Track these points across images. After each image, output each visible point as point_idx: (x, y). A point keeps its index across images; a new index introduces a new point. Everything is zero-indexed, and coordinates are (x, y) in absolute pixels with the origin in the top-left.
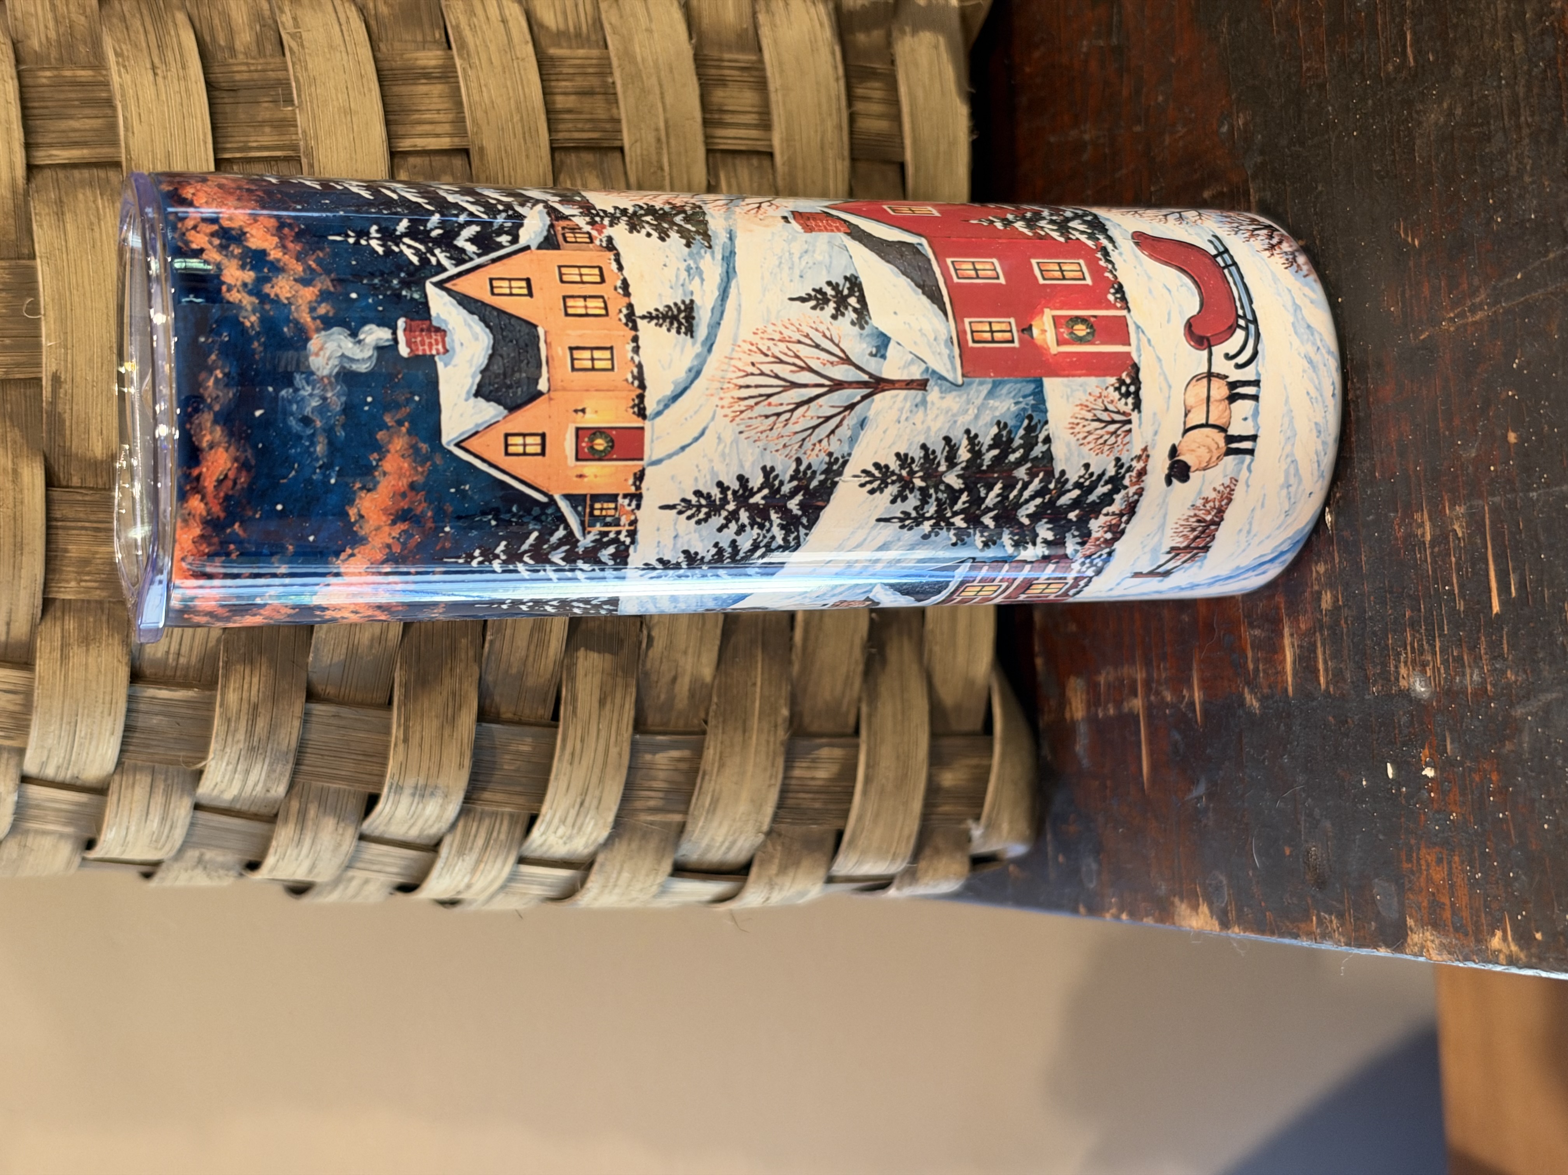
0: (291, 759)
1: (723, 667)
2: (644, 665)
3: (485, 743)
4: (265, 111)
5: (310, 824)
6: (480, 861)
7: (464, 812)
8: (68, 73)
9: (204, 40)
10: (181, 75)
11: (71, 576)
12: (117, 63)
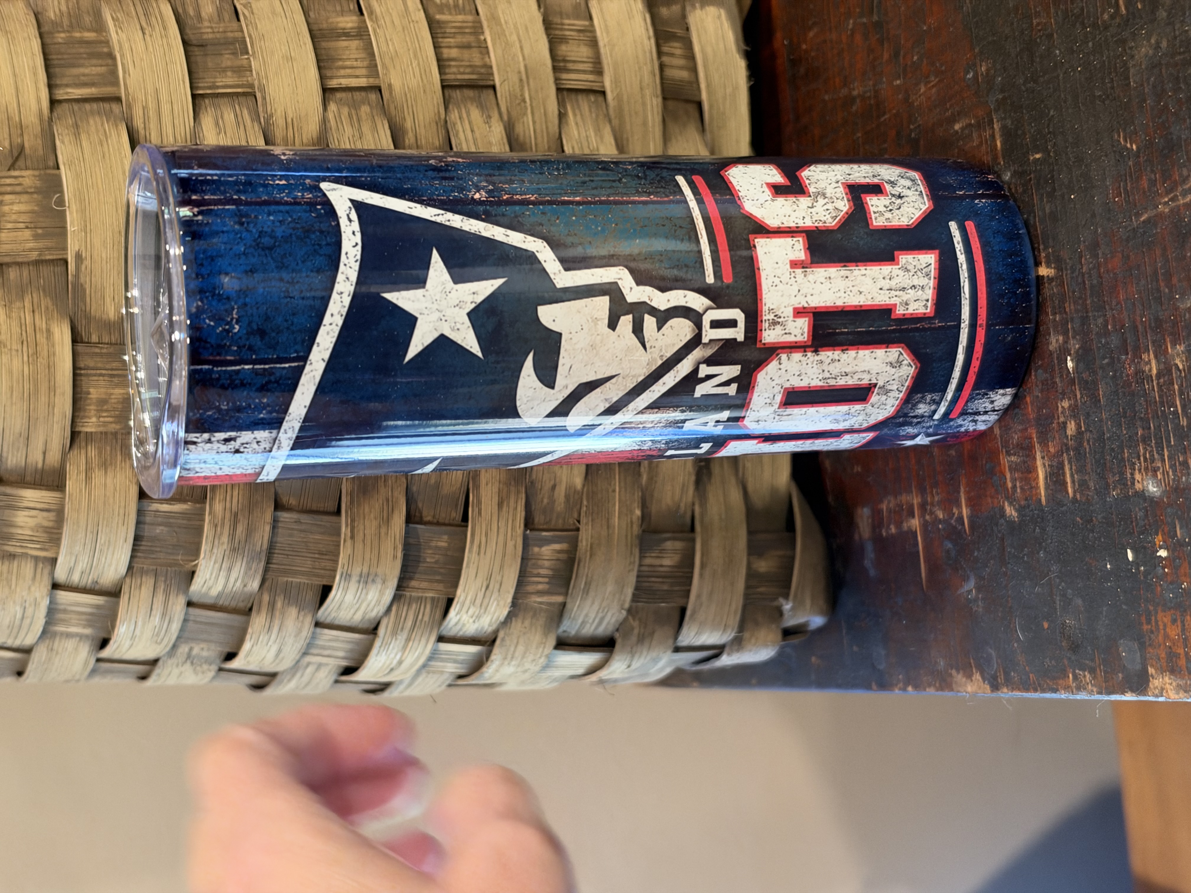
0: (264, 559)
1: (590, 478)
2: (530, 476)
3: (411, 541)
4: (227, 60)
5: (277, 613)
6: (408, 640)
7: (397, 598)
8: (77, 35)
9: (178, 11)
10: (163, 34)
11: (93, 413)
12: (115, 25)
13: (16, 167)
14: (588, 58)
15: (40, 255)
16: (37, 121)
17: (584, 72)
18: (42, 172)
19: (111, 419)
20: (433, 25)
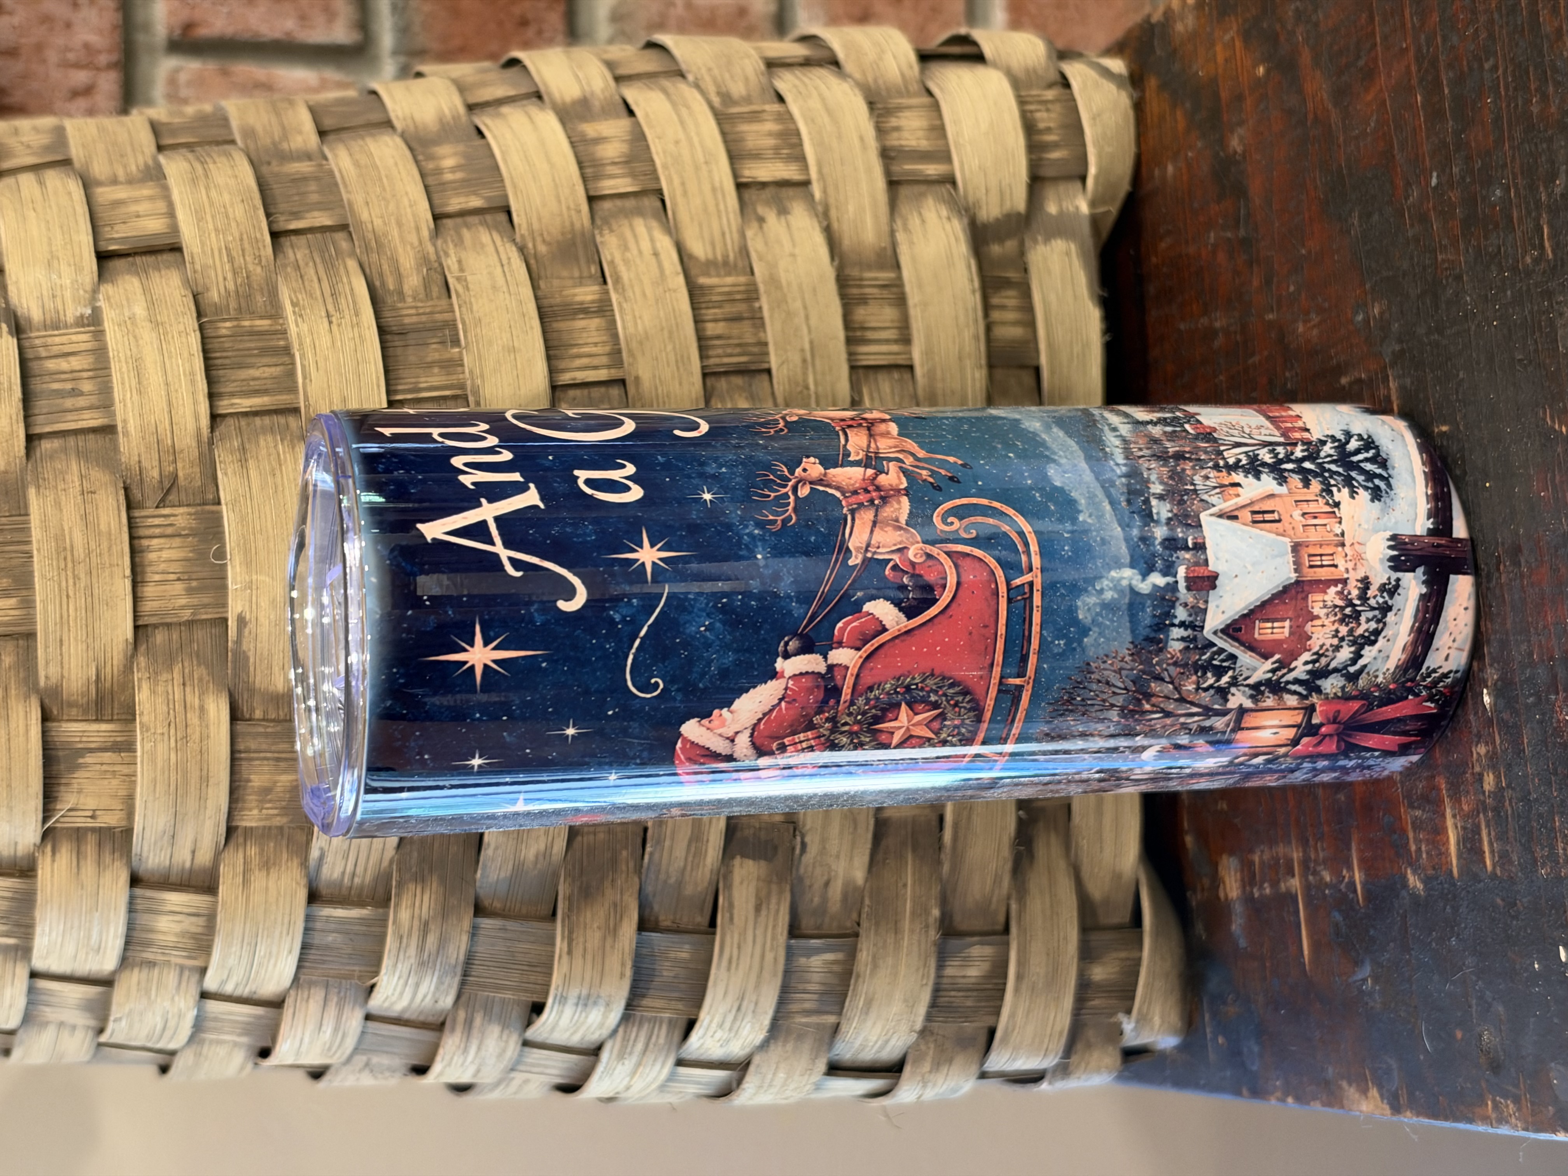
0: (459, 971)
1: (874, 869)
2: (798, 869)
3: (644, 951)
4: (434, 353)
5: (475, 1032)
6: (639, 1064)
7: (627, 1018)
8: (246, 323)
9: (374, 285)
10: (355, 321)
11: (254, 804)
12: (294, 312)
13: (167, 502)
14: (892, 321)
15: (193, 614)
16: (194, 444)
17: (887, 341)
18: (199, 508)
19: (275, 812)
20: (695, 292)
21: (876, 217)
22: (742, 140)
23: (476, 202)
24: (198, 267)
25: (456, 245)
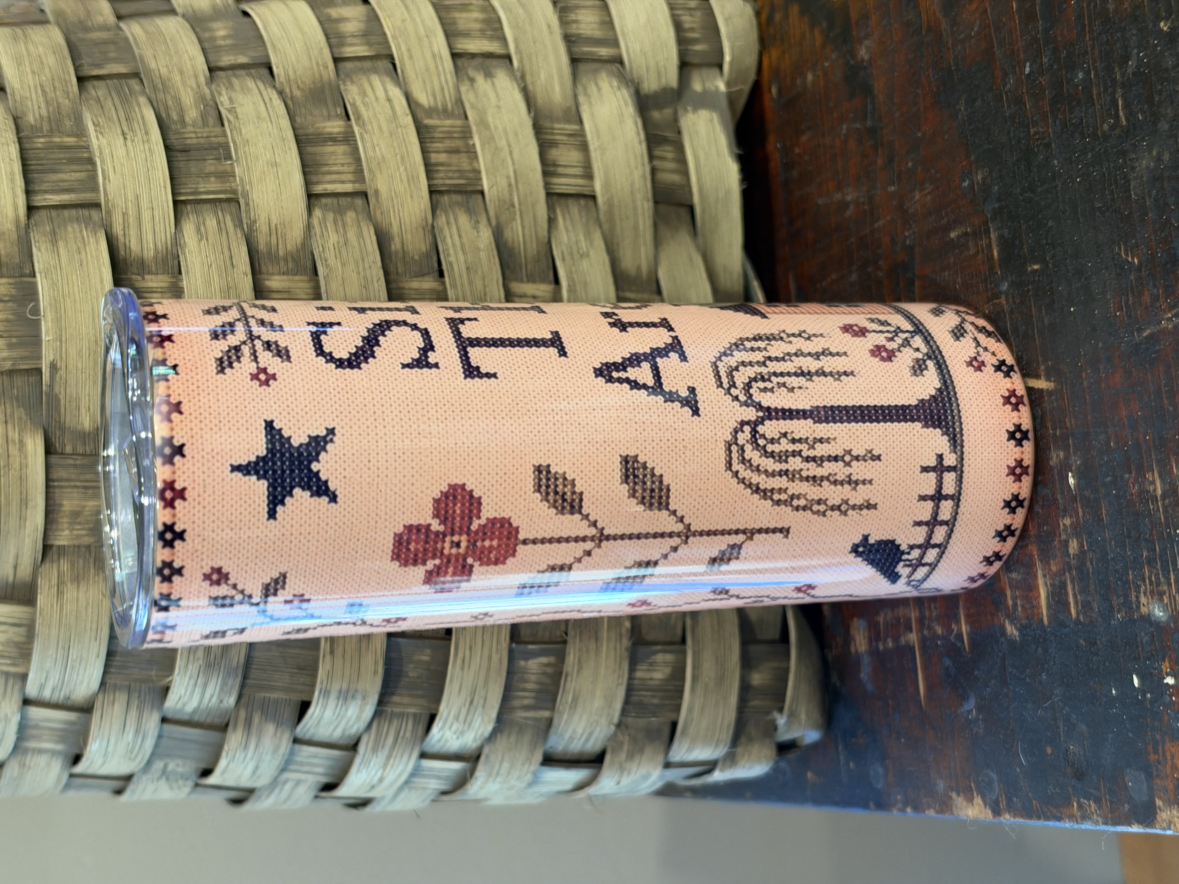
0: (240, 674)
3: (394, 655)
4: (210, 166)
5: (254, 730)
6: (389, 757)
7: (378, 714)
8: (57, 140)
9: (161, 116)
10: (145, 139)
11: (65, 526)
12: (96, 130)
14: (578, 162)
15: (13, 365)
16: (14, 228)
17: (575, 176)
18: (18, 280)
19: (84, 532)
20: (421, 130)
21: (562, 84)
22: (454, 23)
23: (242, 60)
24: (18, 98)
25: (227, 89)
